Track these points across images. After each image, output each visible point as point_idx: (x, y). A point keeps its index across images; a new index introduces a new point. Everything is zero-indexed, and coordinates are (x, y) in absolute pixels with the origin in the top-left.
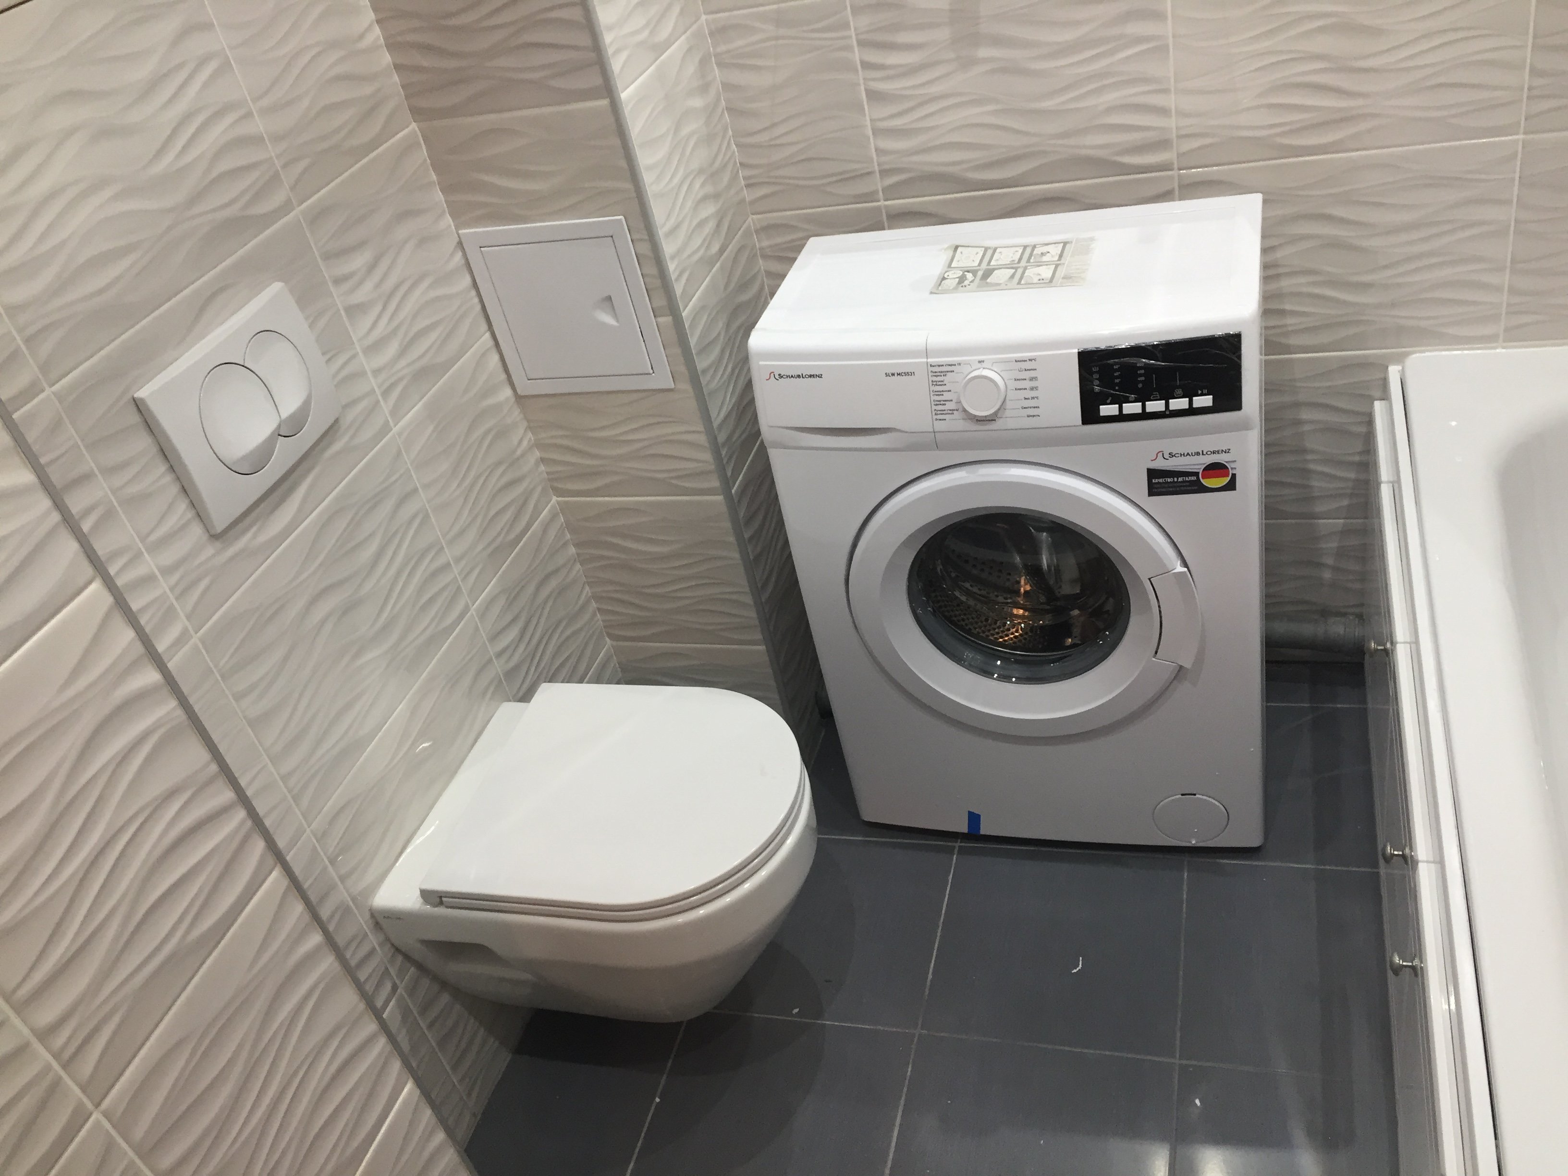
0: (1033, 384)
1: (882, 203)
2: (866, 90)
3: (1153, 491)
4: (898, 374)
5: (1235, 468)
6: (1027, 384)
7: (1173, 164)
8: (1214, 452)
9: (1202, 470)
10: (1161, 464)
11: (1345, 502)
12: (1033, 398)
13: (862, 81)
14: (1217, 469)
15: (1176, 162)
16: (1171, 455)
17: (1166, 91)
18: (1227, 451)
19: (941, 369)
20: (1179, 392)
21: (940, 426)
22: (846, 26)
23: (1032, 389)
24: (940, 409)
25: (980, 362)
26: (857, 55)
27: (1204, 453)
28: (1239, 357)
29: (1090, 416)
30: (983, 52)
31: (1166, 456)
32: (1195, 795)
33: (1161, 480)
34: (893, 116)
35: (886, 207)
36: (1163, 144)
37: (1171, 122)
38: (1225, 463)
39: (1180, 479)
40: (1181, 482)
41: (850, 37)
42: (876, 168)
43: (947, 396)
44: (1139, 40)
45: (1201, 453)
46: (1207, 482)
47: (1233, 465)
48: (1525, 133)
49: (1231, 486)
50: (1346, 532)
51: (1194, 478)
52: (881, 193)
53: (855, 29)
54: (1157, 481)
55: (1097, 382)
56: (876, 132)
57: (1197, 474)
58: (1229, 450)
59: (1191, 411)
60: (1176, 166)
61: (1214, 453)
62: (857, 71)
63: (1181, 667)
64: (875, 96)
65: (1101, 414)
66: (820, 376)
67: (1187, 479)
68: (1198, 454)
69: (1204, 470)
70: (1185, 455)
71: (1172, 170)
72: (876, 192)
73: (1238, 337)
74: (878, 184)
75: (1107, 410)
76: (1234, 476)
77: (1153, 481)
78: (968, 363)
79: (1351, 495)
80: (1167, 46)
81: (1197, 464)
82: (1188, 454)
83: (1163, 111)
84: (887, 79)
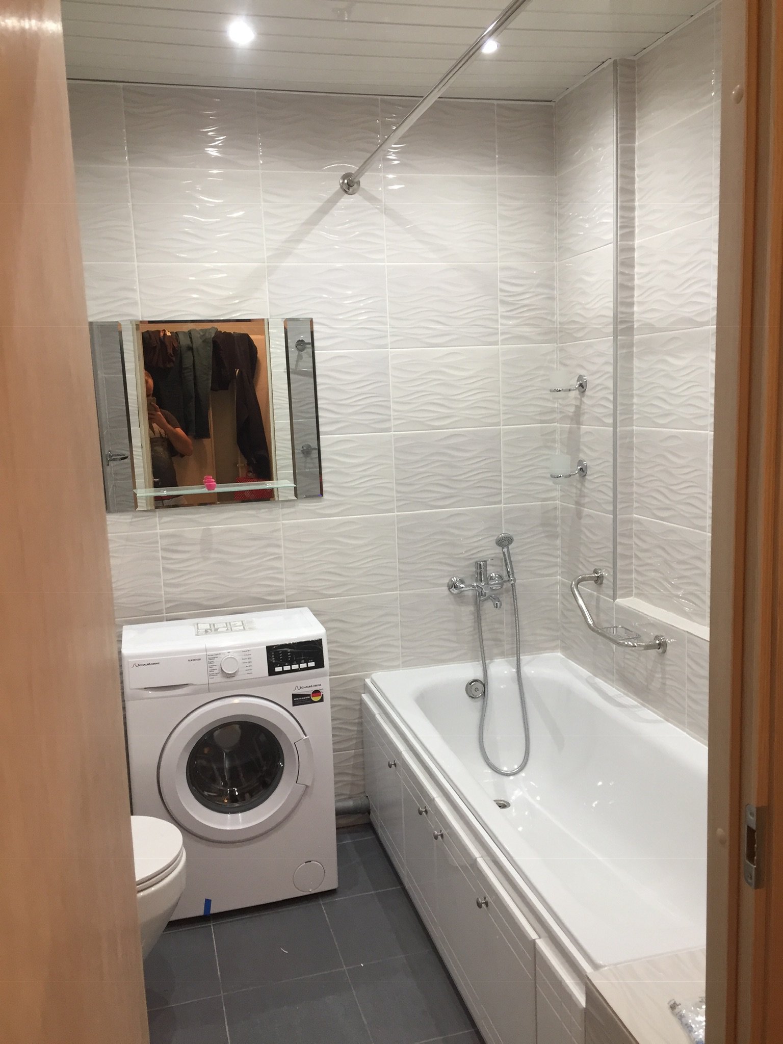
0: (249, 660)
1: (164, 615)
2: (163, 568)
3: (295, 704)
4: (194, 660)
5: (323, 692)
6: (247, 661)
8: (315, 686)
9: (311, 693)
10: (297, 692)
12: (250, 666)
13: (161, 564)
14: (317, 693)
16: (301, 688)
17: (282, 573)
18: (320, 685)
19: (212, 657)
20: (303, 661)
21: (211, 681)
22: (157, 542)
23: (249, 662)
24: (211, 674)
25: (228, 652)
26: (160, 554)
27: (312, 686)
28: (322, 647)
29: (272, 672)
30: (213, 555)
32: (310, 861)
33: (297, 699)
34: (172, 579)
35: (166, 616)
36: (280, 592)
37: (284, 584)
38: (319, 690)
39: (304, 698)
41: (158, 547)
42: (164, 600)
43: (214, 668)
44: (272, 554)
46: (314, 699)
48: (399, 591)
49: (322, 700)
51: (309, 697)
52: (165, 610)
53: (161, 544)
55: (273, 659)
56: (165, 585)
57: (309, 695)
59: (308, 668)
60: (285, 601)
62: (159, 560)
63: (307, 786)
64: (166, 570)
65: (276, 671)
66: (158, 663)
67: (306, 698)
68: (310, 686)
70: (306, 687)
72: (162, 610)
73: (321, 640)
74: (164, 606)
75: (278, 669)
76: (323, 695)
77: (294, 699)
78: (224, 654)
80: (282, 557)
81: (309, 691)
83: (280, 580)
84: (172, 564)
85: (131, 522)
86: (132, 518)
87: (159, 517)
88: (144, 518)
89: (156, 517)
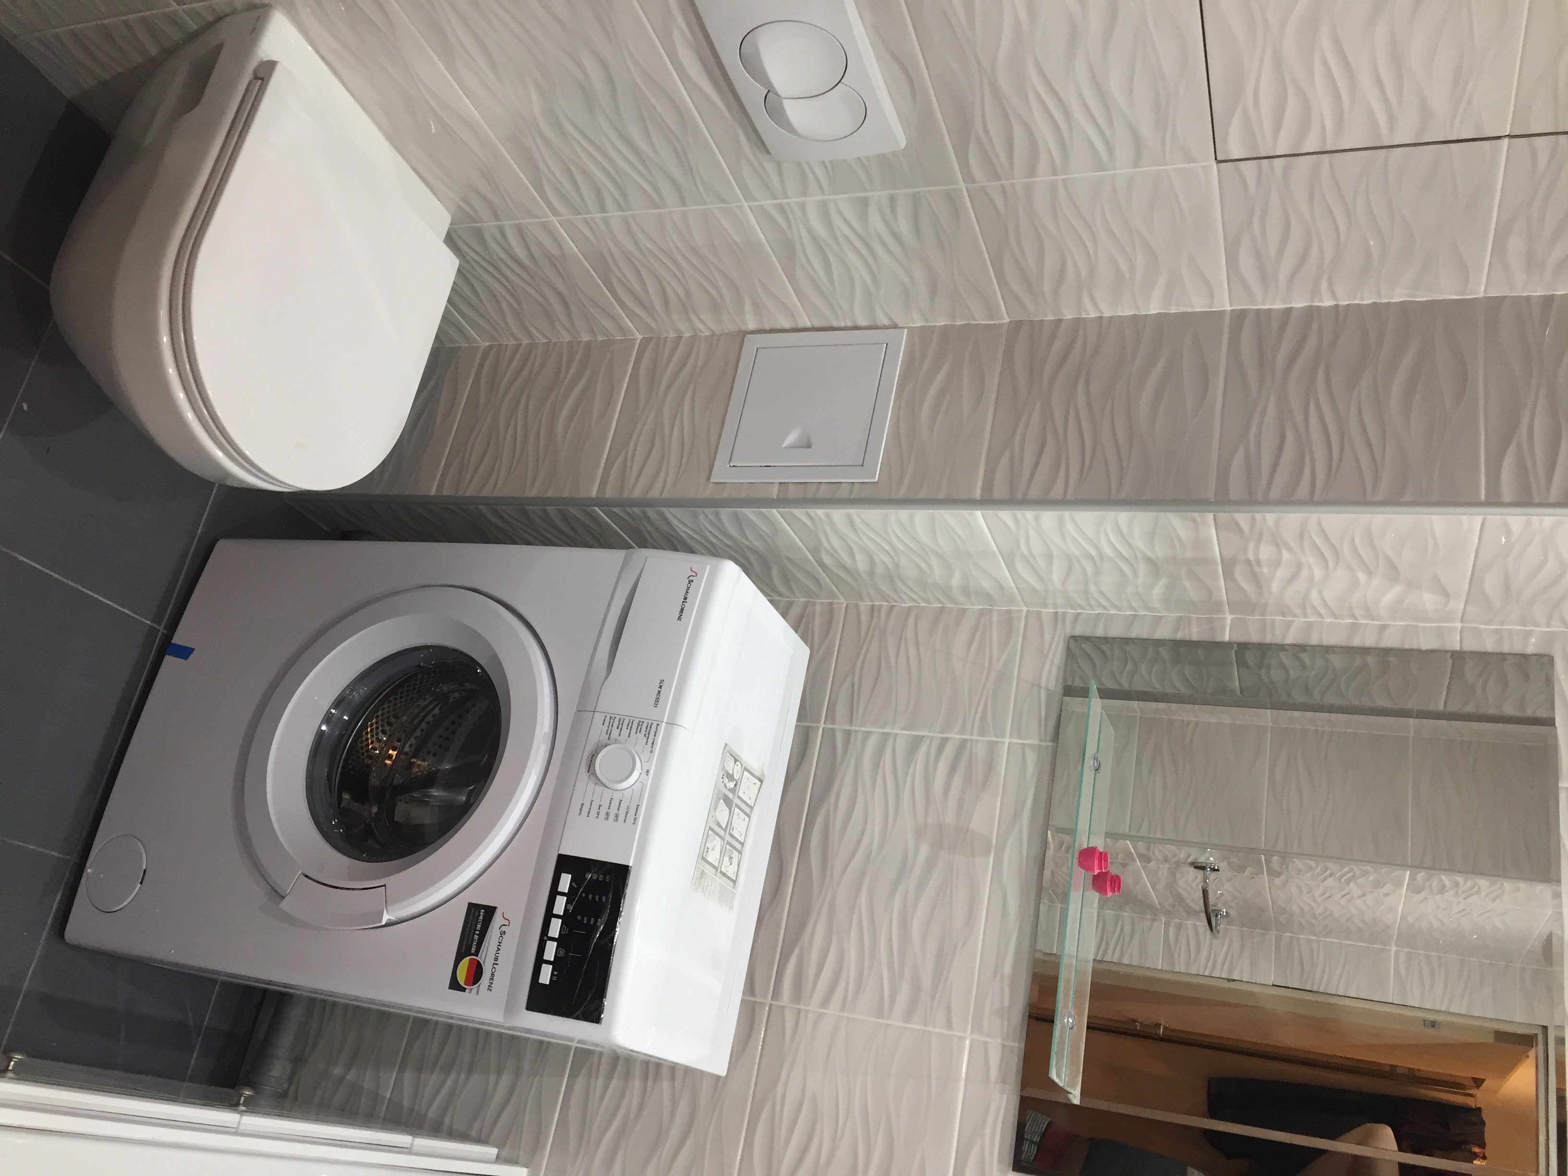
0: (612, 817)
1: (822, 725)
2: (923, 737)
3: (473, 908)
4: (659, 692)
5: (470, 992)
6: (613, 810)
7: (777, 1000)
9: (479, 960)
10: (497, 920)
11: (406, 1103)
12: (598, 813)
13: (931, 734)
14: (476, 974)
15: (779, 1003)
16: (502, 934)
17: (843, 1009)
18: (490, 988)
19: (652, 733)
20: (562, 953)
21: (599, 718)
22: (982, 733)
23: (607, 814)
24: (615, 722)
25: (648, 771)
26: (955, 736)
27: (495, 966)
28: (577, 1018)
29: (565, 863)
30: (924, 850)
31: (504, 928)
32: (141, 883)
33: (481, 918)
34: (894, 753)
35: (818, 728)
36: (797, 995)
37: (813, 1006)
38: (479, 983)
39: (476, 937)
40: (473, 936)
41: (972, 734)
42: (854, 728)
43: (625, 732)
44: (894, 993)
45: (496, 962)
46: (465, 962)
47: (474, 991)
49: (454, 985)
50: (376, 1097)
51: (473, 950)
52: (830, 726)
53: (977, 741)
54: (482, 914)
55: (595, 877)
56: (885, 736)
57: (476, 954)
58: (491, 990)
59: (539, 961)
60: (774, 1003)
61: (492, 974)
62: (942, 733)
63: (283, 898)
64: (915, 743)
65: (563, 875)
66: (679, 618)
67: (475, 943)
68: (496, 959)
69: (478, 961)
70: (499, 947)
71: (772, 998)
72: (833, 723)
73: (597, 1020)
74: (840, 727)
75: (566, 881)
76: (464, 990)
77: (483, 911)
78: (649, 760)
79: (412, 1110)
80: (882, 1017)
81: (486, 957)
82: (499, 949)
83: (826, 1002)
84: (927, 757)
85: (1039, 686)
86: (1048, 690)
87: (1040, 746)
88: (1043, 713)
89: (1041, 741)
